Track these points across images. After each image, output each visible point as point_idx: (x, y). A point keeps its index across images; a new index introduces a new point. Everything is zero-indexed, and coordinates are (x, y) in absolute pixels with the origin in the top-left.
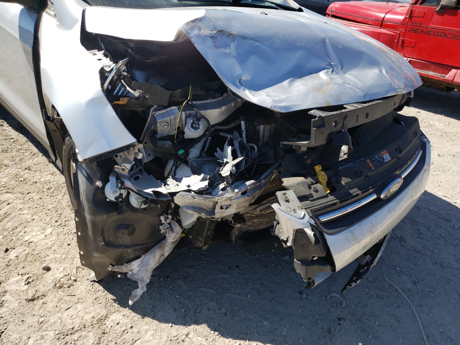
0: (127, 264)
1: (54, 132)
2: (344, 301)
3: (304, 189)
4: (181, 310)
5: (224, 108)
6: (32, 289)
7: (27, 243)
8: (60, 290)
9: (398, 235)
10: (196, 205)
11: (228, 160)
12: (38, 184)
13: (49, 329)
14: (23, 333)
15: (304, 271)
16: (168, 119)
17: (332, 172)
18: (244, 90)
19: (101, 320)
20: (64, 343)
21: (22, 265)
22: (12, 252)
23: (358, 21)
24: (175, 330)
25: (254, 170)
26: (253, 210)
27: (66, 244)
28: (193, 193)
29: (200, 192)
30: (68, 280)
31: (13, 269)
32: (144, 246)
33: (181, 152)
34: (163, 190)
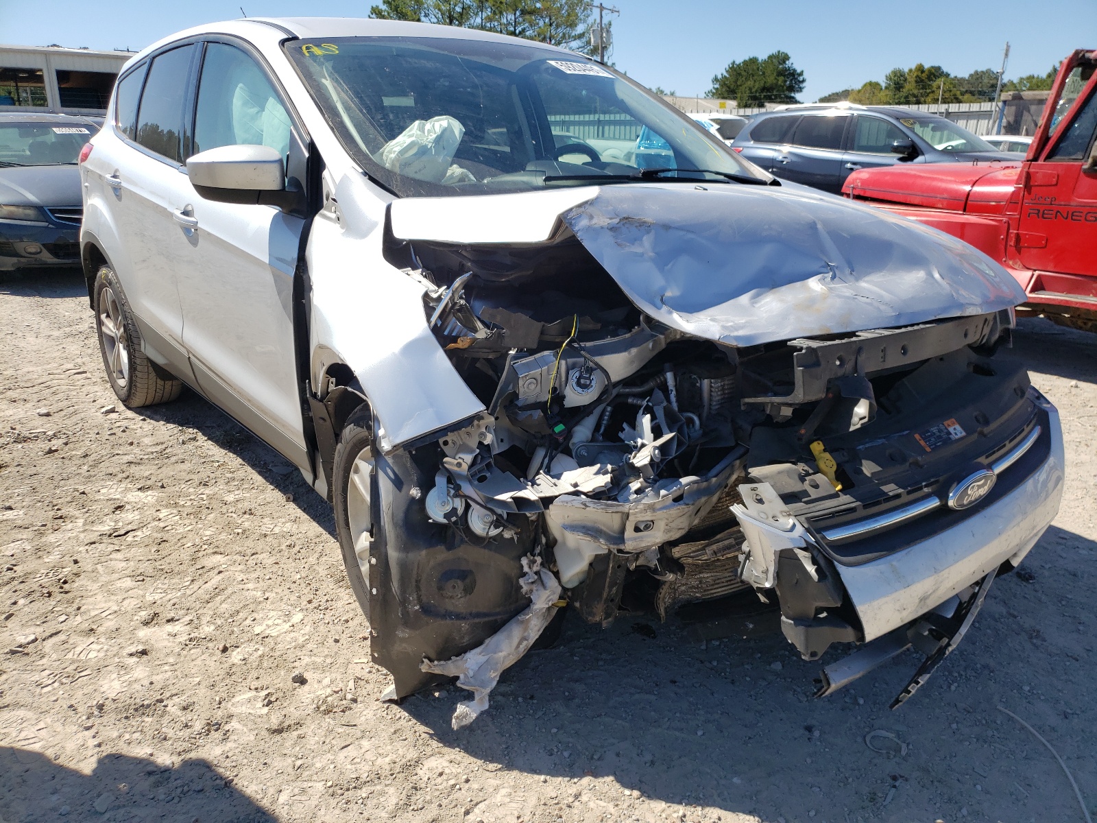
0: (458, 658)
1: (321, 421)
2: (904, 746)
3: (791, 481)
4: (562, 753)
5: (634, 351)
6: (277, 712)
7: (260, 638)
8: (327, 716)
9: (1026, 626)
10: (589, 524)
11: (645, 441)
12: (268, 539)
13: (315, 777)
14: (268, 784)
15: (803, 638)
16: (536, 372)
17: (845, 454)
18: (670, 313)
19: (410, 767)
20: (344, 801)
21: (254, 674)
22: (235, 653)
23: (912, 203)
24: (551, 787)
25: (695, 459)
26: (698, 551)
27: (331, 641)
28: (583, 496)
29: (597, 495)
30: (341, 700)
31: (240, 680)
32: (491, 618)
33: (559, 428)
34: (529, 493)
